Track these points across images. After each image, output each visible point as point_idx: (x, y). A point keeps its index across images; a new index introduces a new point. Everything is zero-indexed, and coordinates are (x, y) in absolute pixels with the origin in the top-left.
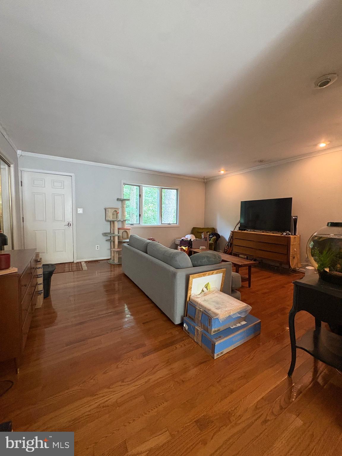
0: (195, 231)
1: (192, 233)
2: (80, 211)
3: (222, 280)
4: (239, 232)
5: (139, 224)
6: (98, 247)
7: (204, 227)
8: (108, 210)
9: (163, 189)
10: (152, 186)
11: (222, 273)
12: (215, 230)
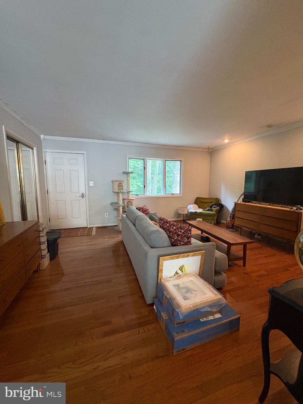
0: (199, 202)
1: (196, 202)
2: (91, 184)
3: (201, 263)
4: (242, 204)
5: (144, 194)
6: (107, 214)
7: (208, 197)
8: (114, 182)
9: (166, 161)
10: (156, 159)
11: (201, 256)
12: (219, 200)
